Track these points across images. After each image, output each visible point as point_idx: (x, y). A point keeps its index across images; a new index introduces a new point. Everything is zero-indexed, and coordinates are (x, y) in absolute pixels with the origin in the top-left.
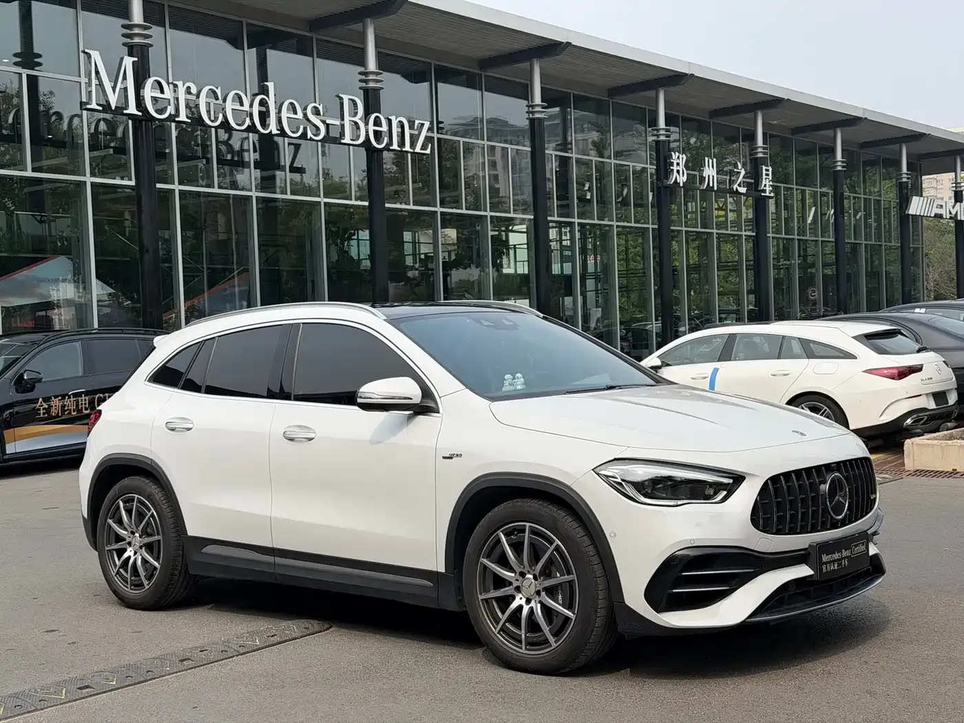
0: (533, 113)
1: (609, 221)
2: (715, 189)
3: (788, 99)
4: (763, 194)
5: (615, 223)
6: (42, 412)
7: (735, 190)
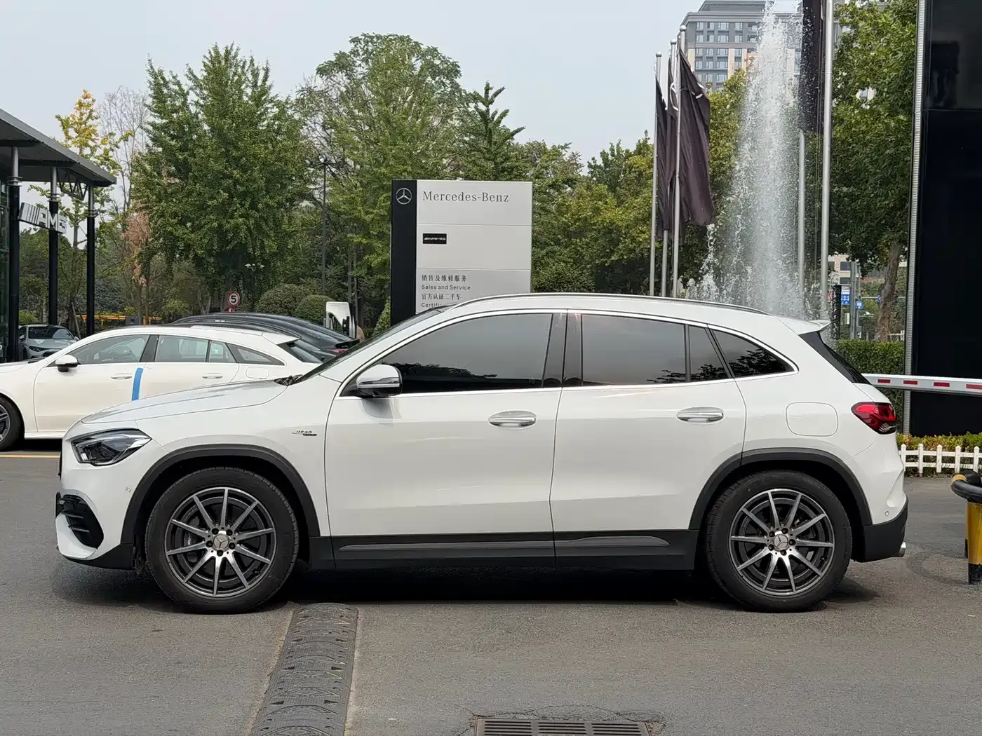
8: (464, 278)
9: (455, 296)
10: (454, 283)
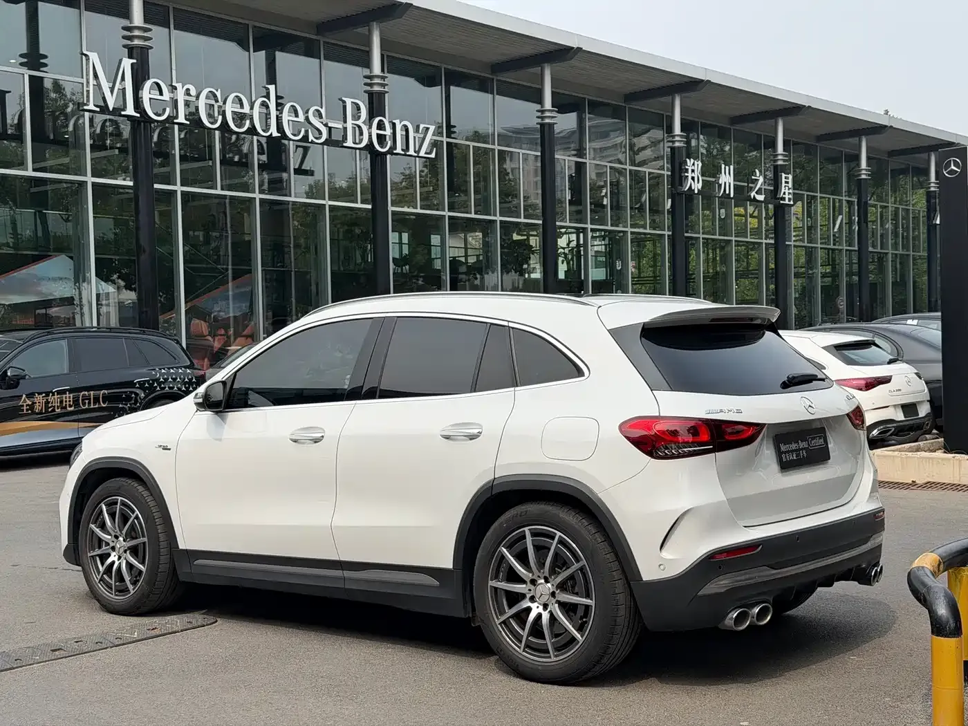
0: (542, 118)
1: (624, 227)
2: (732, 196)
3: (809, 107)
4: (781, 202)
5: (629, 230)
6: (25, 408)
7: (752, 197)
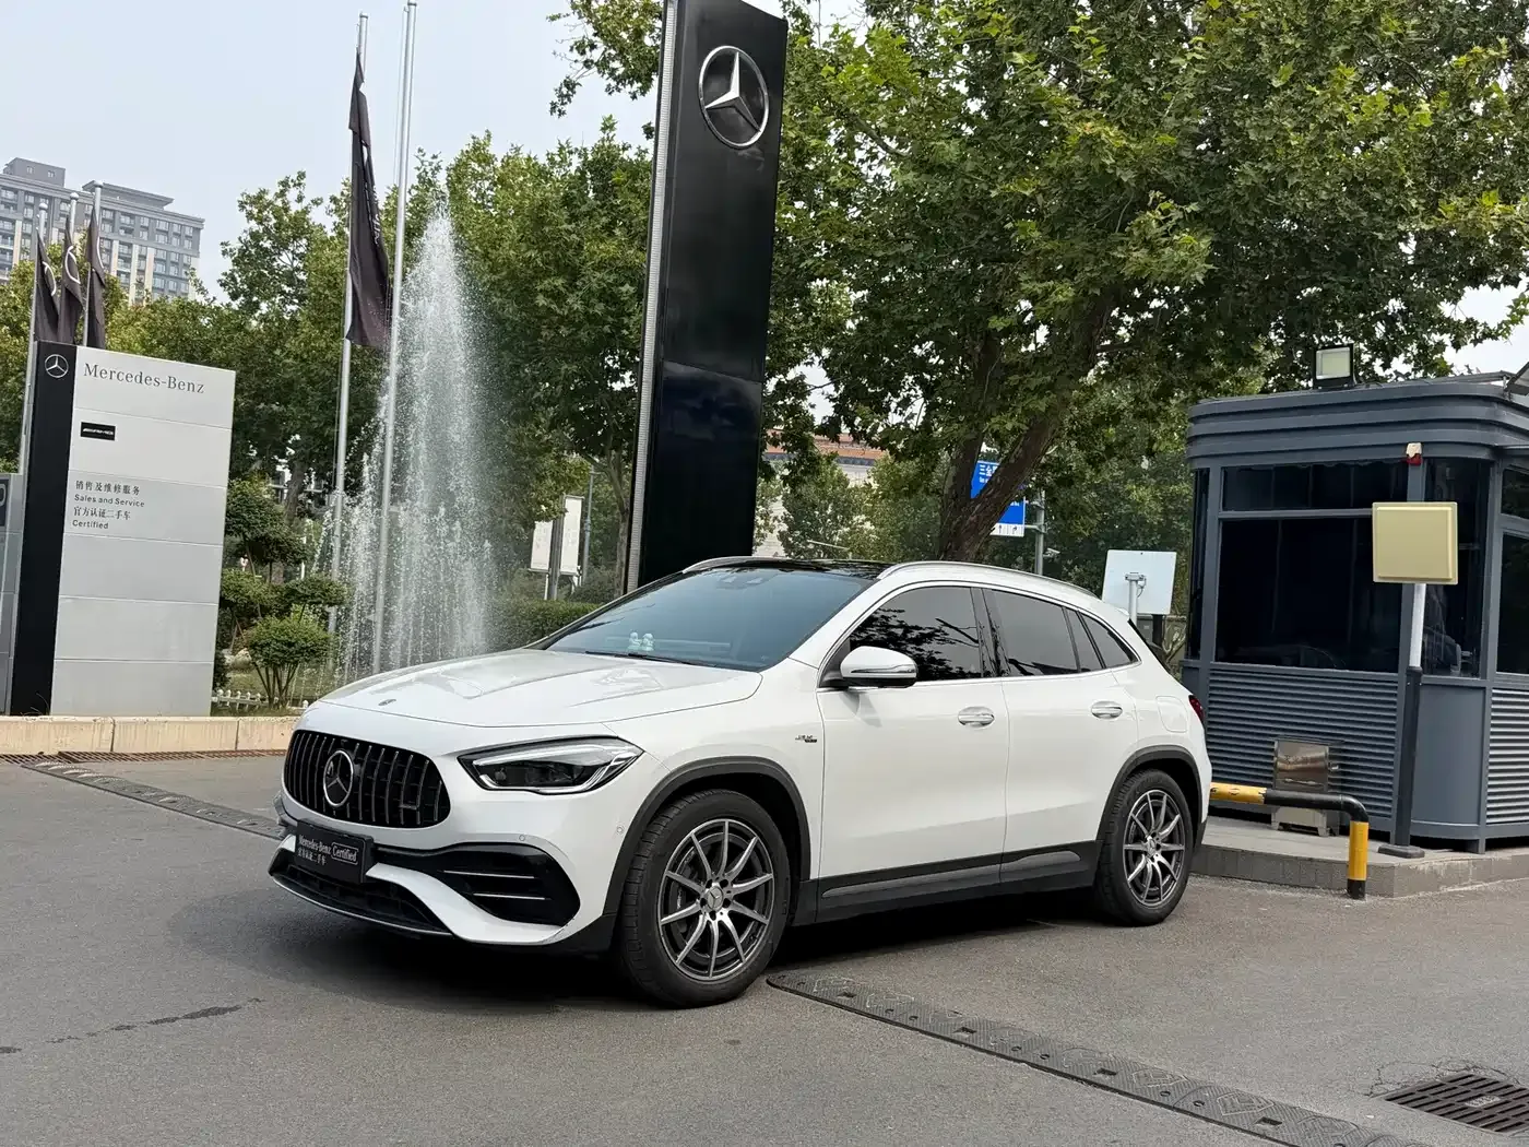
8: (136, 490)
9: (123, 513)
10: (122, 496)
